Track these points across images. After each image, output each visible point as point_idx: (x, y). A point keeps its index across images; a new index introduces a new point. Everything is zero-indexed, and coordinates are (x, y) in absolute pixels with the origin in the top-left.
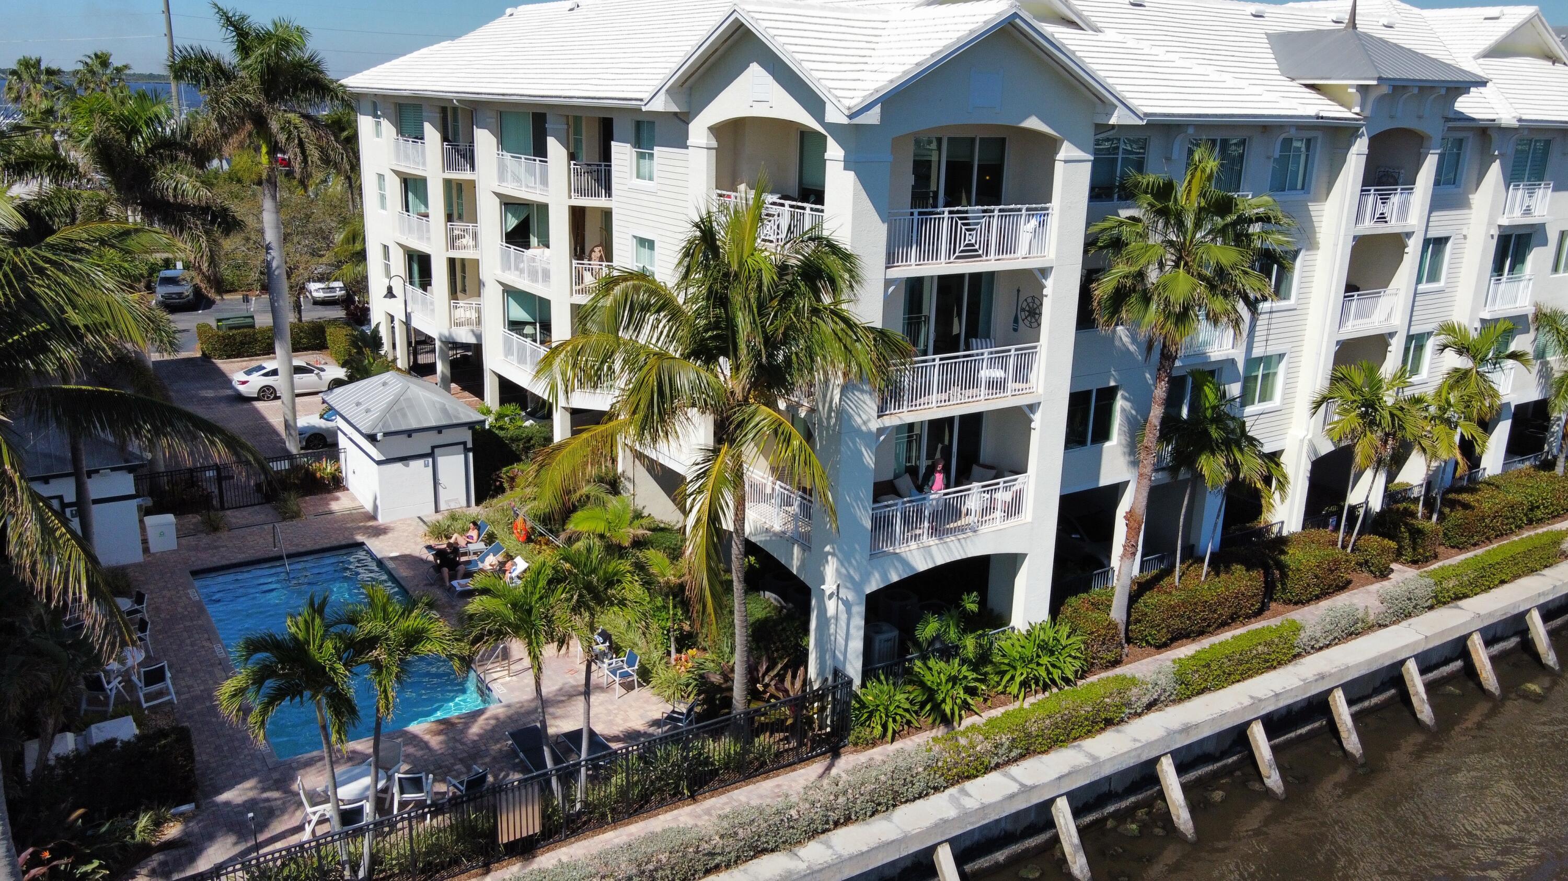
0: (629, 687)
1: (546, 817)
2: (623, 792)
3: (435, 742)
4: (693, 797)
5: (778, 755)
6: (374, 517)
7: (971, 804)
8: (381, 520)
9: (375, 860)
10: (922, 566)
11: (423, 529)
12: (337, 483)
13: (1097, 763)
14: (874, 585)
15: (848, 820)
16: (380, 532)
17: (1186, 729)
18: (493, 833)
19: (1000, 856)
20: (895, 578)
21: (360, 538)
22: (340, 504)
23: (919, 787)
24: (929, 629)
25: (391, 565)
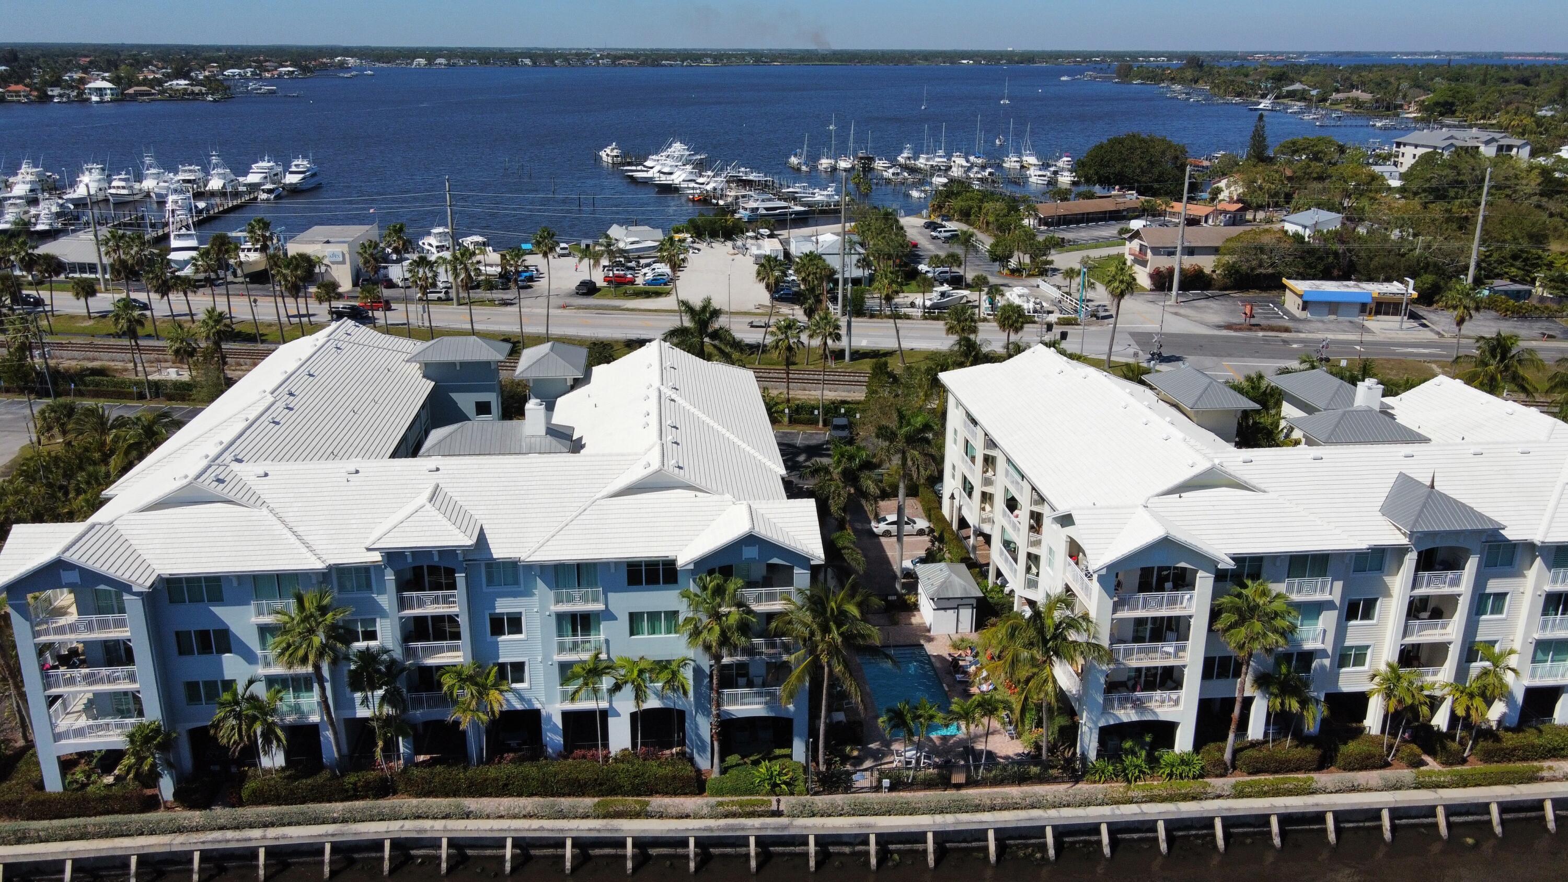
0: (1012, 738)
1: (968, 778)
2: (995, 776)
3: (937, 742)
4: (1019, 784)
5: (1056, 778)
6: (929, 631)
7: (1117, 812)
8: (932, 633)
9: (914, 778)
10: (1125, 720)
11: (949, 642)
12: (915, 607)
13: (1179, 812)
14: (1102, 723)
15: (1068, 806)
16: (930, 639)
17: (1229, 809)
18: (950, 779)
19: (1135, 836)
20: (1112, 722)
21: (922, 642)
22: (915, 620)
23: (1099, 801)
24: (1128, 745)
25: (933, 660)
